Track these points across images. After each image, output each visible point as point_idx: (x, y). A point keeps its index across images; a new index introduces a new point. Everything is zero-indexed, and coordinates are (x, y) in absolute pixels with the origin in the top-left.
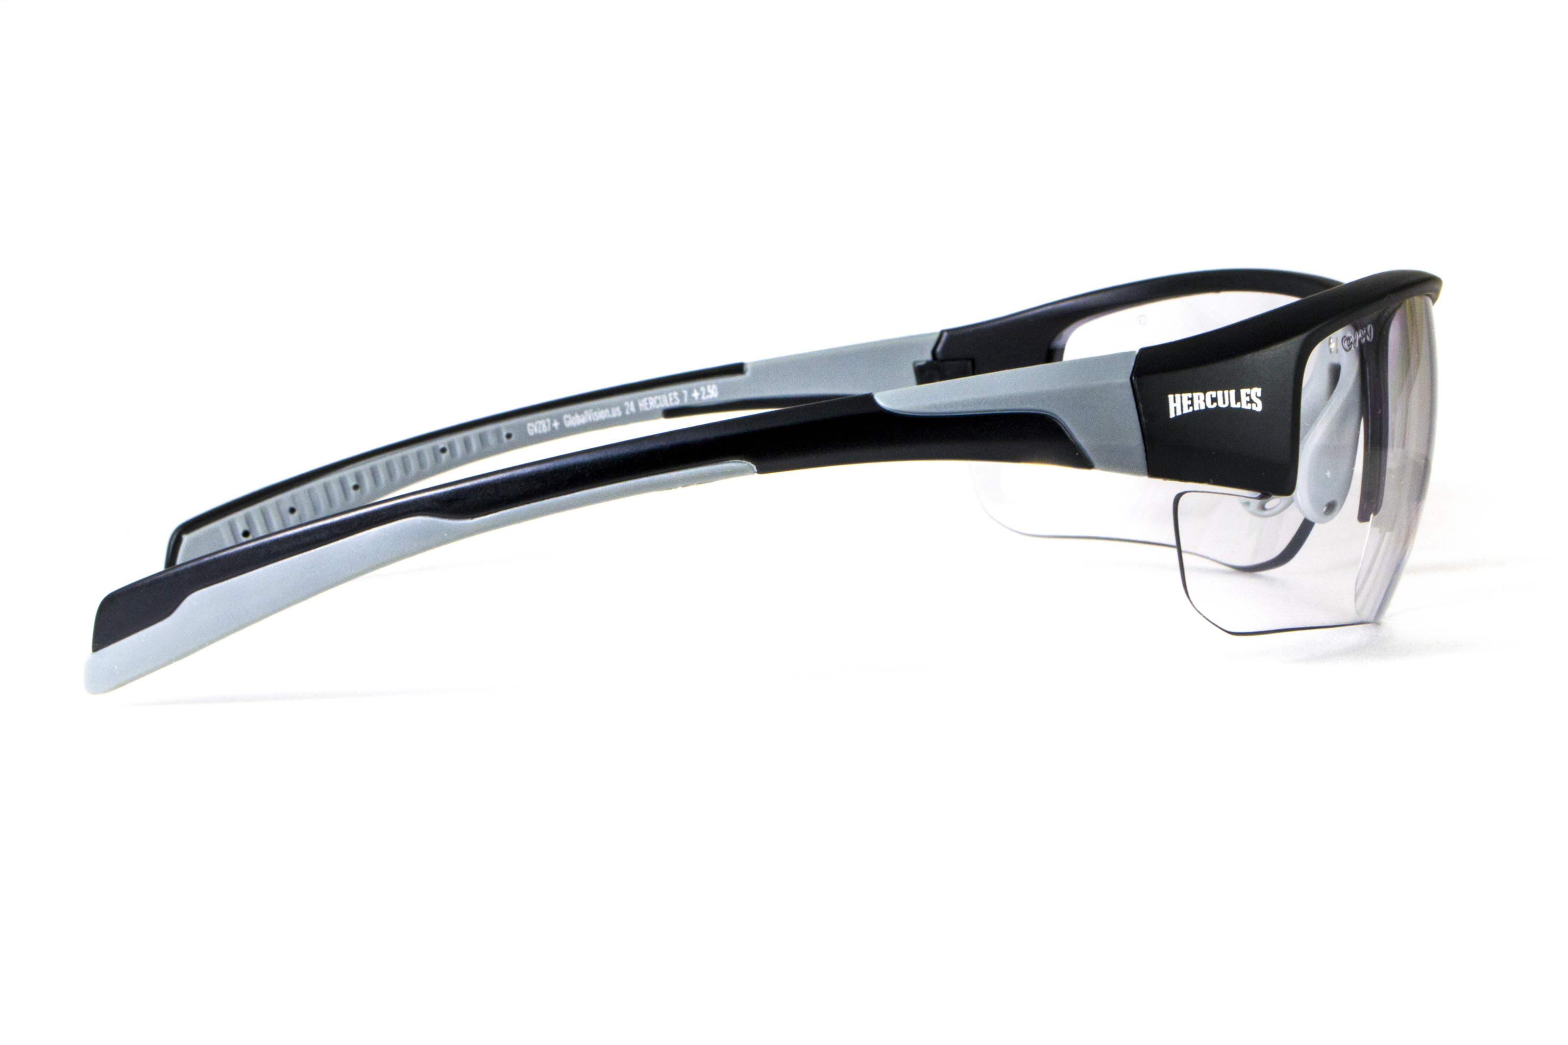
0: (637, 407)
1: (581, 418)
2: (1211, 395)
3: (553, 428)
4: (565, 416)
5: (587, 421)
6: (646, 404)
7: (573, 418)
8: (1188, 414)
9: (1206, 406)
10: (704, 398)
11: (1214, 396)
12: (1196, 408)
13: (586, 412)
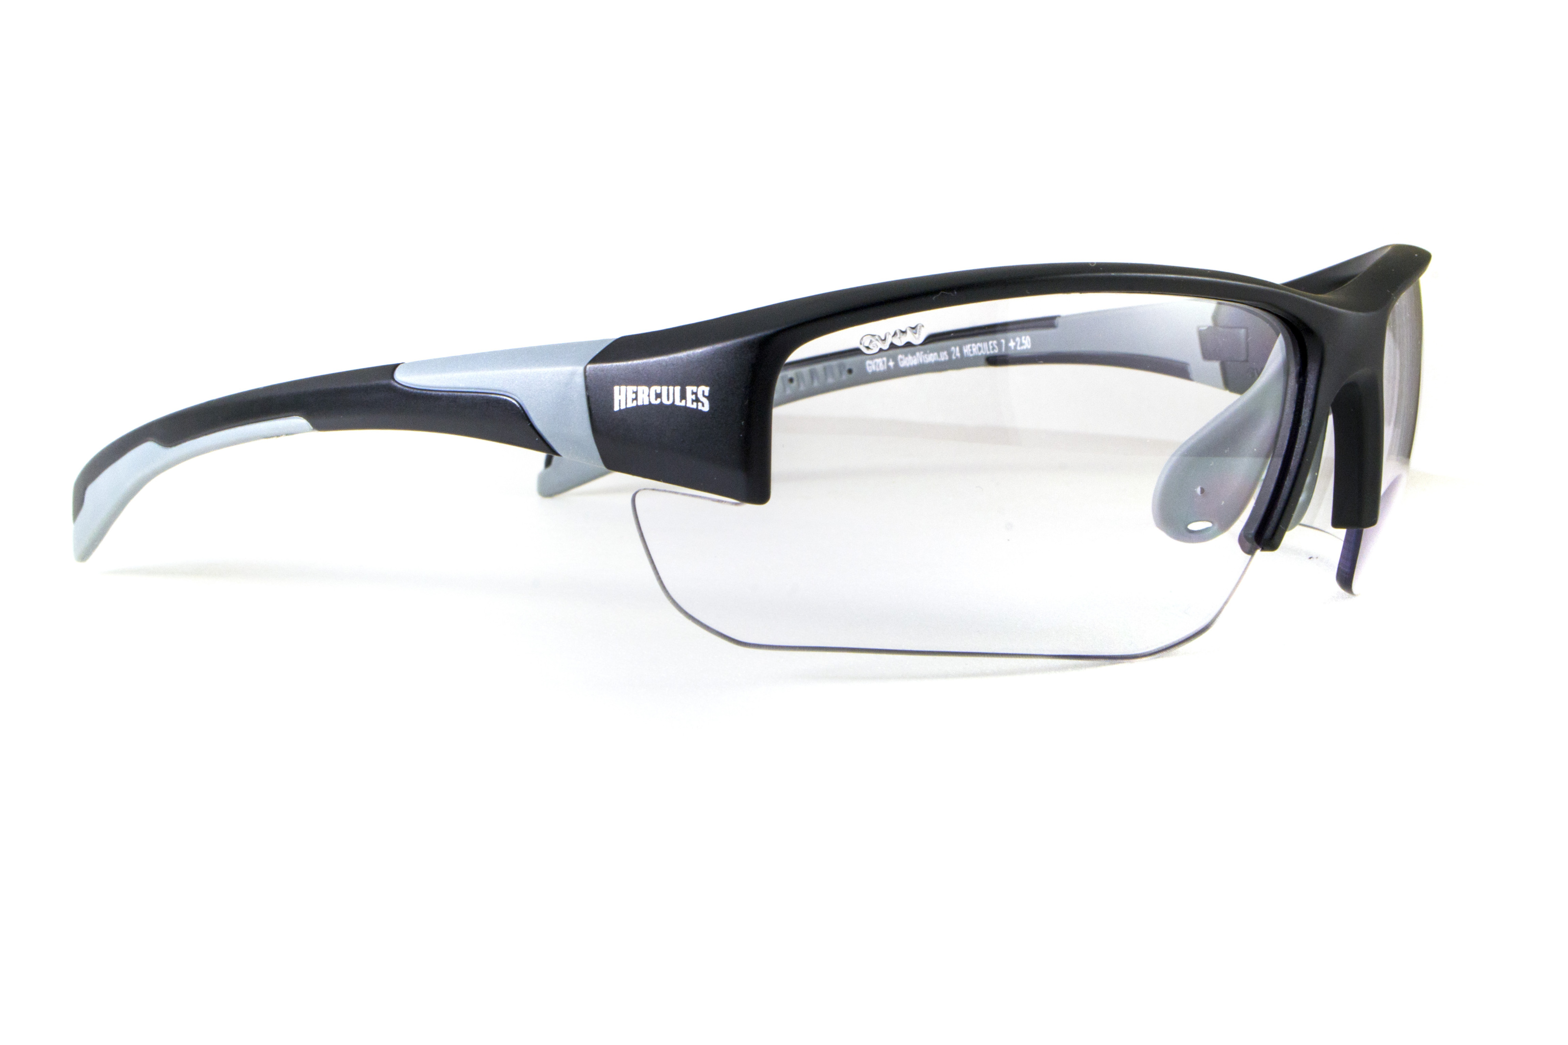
0: (961, 351)
1: (914, 359)
2: (656, 391)
3: (888, 367)
4: (900, 357)
5: (918, 362)
6: (970, 350)
7: (907, 358)
8: (633, 408)
9: (650, 402)
10: (1019, 348)
11: (659, 392)
12: (640, 403)
13: (918, 354)
